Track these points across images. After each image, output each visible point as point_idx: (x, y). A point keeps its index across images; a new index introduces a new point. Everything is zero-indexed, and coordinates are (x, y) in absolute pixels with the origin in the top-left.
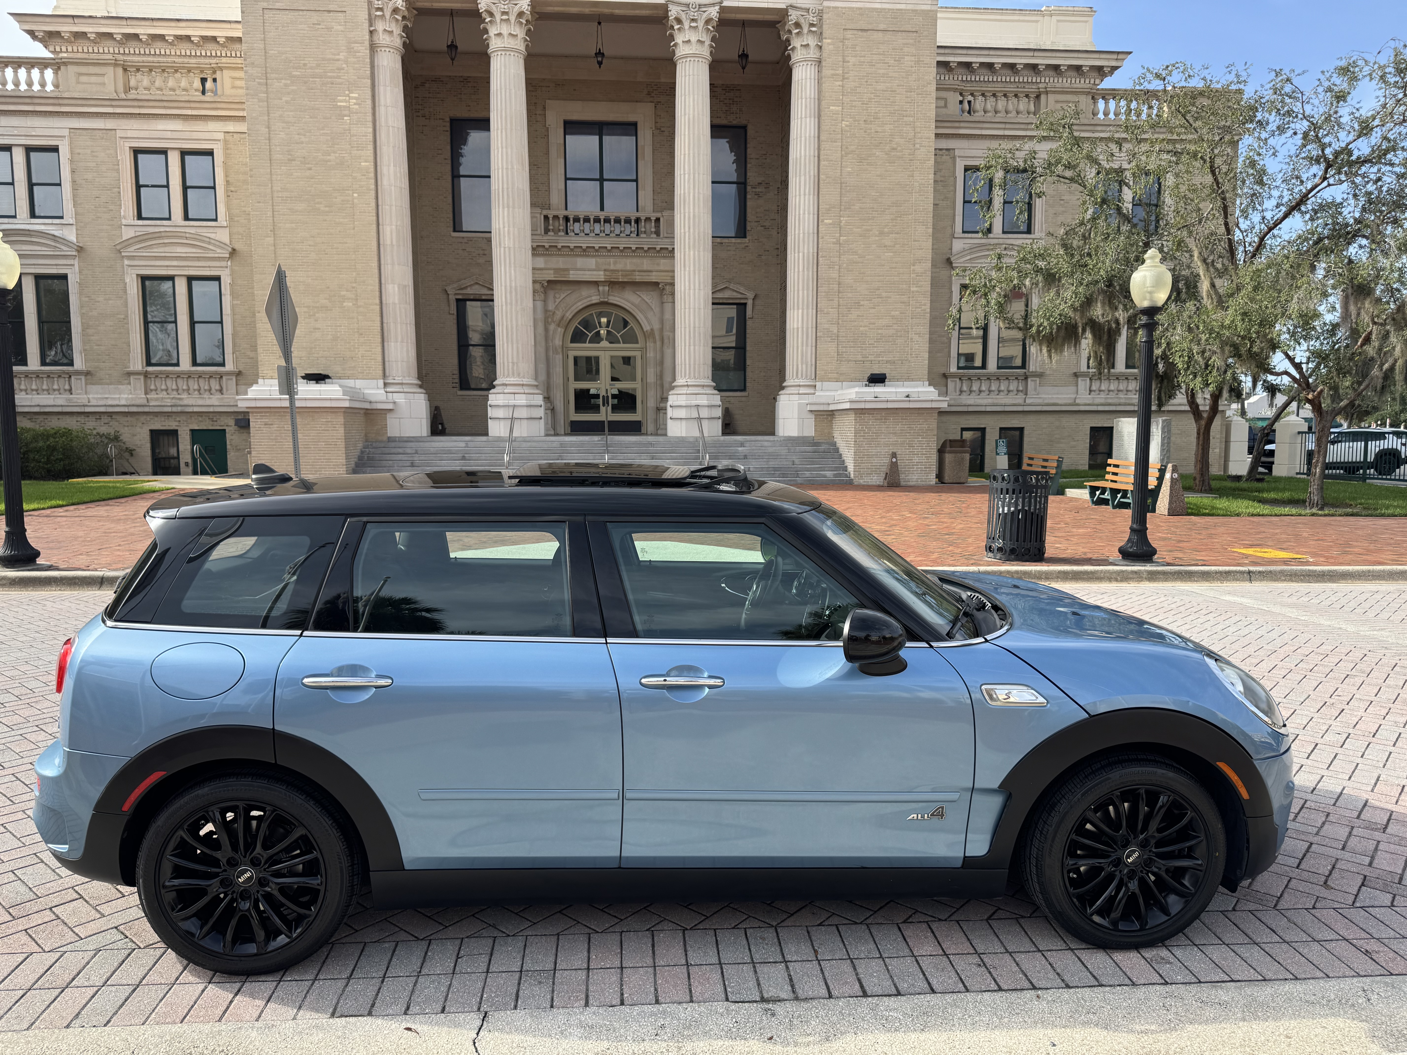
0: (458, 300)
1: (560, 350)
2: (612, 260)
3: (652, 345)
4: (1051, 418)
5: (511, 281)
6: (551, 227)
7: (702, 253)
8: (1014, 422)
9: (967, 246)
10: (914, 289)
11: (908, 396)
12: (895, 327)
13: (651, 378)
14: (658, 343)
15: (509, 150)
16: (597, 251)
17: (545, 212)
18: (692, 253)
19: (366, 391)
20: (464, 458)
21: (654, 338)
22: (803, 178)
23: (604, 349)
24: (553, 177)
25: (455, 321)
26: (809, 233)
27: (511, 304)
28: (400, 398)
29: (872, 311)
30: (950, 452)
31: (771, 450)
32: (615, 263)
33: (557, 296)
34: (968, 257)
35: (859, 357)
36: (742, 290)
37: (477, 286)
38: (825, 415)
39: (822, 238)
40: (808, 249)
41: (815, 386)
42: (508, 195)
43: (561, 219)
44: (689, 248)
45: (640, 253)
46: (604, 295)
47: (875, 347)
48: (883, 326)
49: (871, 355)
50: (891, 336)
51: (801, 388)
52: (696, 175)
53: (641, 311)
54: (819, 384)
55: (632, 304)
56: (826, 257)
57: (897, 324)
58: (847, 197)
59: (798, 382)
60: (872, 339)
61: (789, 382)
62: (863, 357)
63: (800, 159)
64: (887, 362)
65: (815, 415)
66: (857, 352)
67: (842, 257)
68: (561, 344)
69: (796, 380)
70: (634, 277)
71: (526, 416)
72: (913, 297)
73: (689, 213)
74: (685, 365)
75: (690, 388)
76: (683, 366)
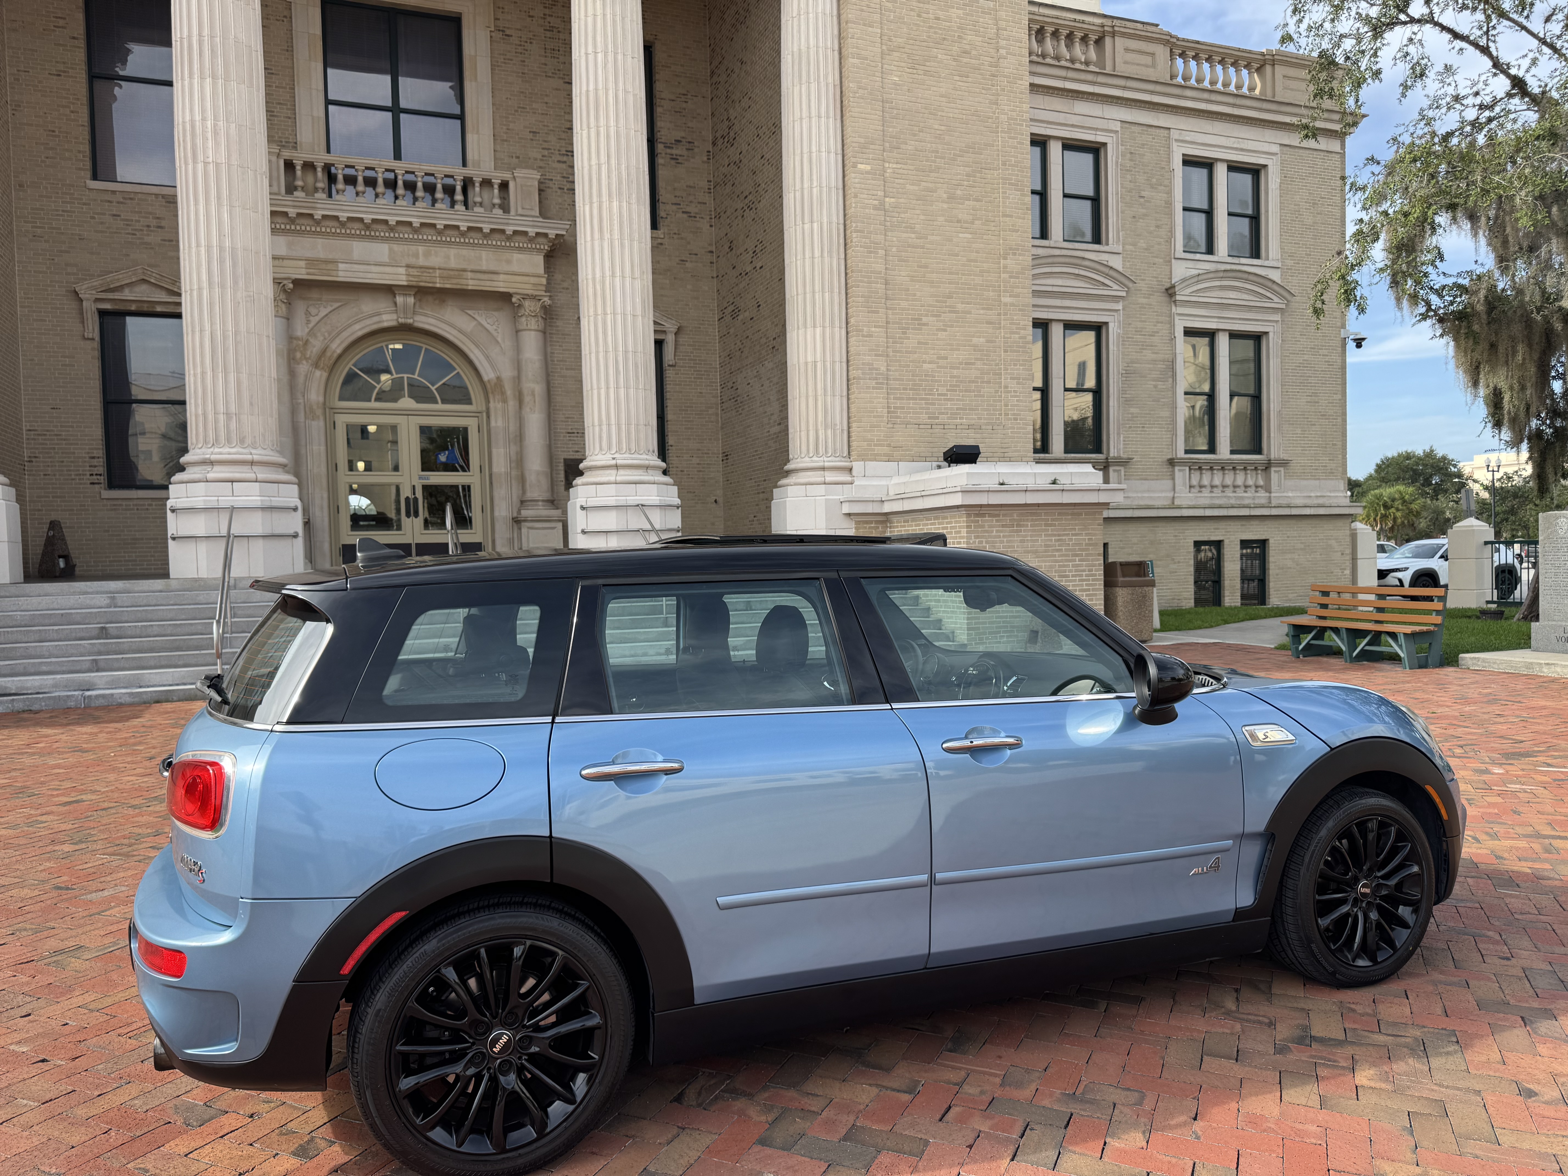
0: (102, 313)
1: (319, 412)
2: (421, 249)
3: (500, 406)
6: (299, 183)
7: (634, 207)
10: (1006, 299)
11: (1054, 482)
12: (979, 364)
13: (500, 464)
14: (512, 403)
16: (392, 229)
17: (287, 154)
18: (615, 204)
20: (103, 633)
21: (503, 393)
22: (813, 87)
23: (406, 413)
24: (301, 92)
25: (97, 353)
26: (829, 188)
29: (941, 334)
30: (1124, 585)
32: (427, 255)
33: (313, 311)
35: (924, 418)
37: (144, 287)
38: (871, 522)
39: (856, 196)
40: (829, 215)
41: (851, 470)
42: (213, 51)
43: (319, 170)
44: (610, 195)
45: (476, 238)
46: (405, 312)
47: (948, 400)
48: (961, 363)
49: (943, 413)
50: (973, 382)
51: (827, 473)
52: (620, 57)
53: (477, 346)
54: (857, 466)
55: (460, 331)
56: (862, 232)
57: (982, 360)
58: (894, 127)
59: (818, 462)
60: (943, 386)
61: (802, 462)
62: (929, 418)
63: (808, 52)
64: (969, 427)
65: (857, 523)
66: (920, 408)
67: (889, 234)
68: (321, 399)
69: (815, 458)
70: (464, 282)
71: (260, 531)
72: (1006, 314)
73: (608, 127)
74: (609, 425)
75: (621, 472)
76: (605, 428)
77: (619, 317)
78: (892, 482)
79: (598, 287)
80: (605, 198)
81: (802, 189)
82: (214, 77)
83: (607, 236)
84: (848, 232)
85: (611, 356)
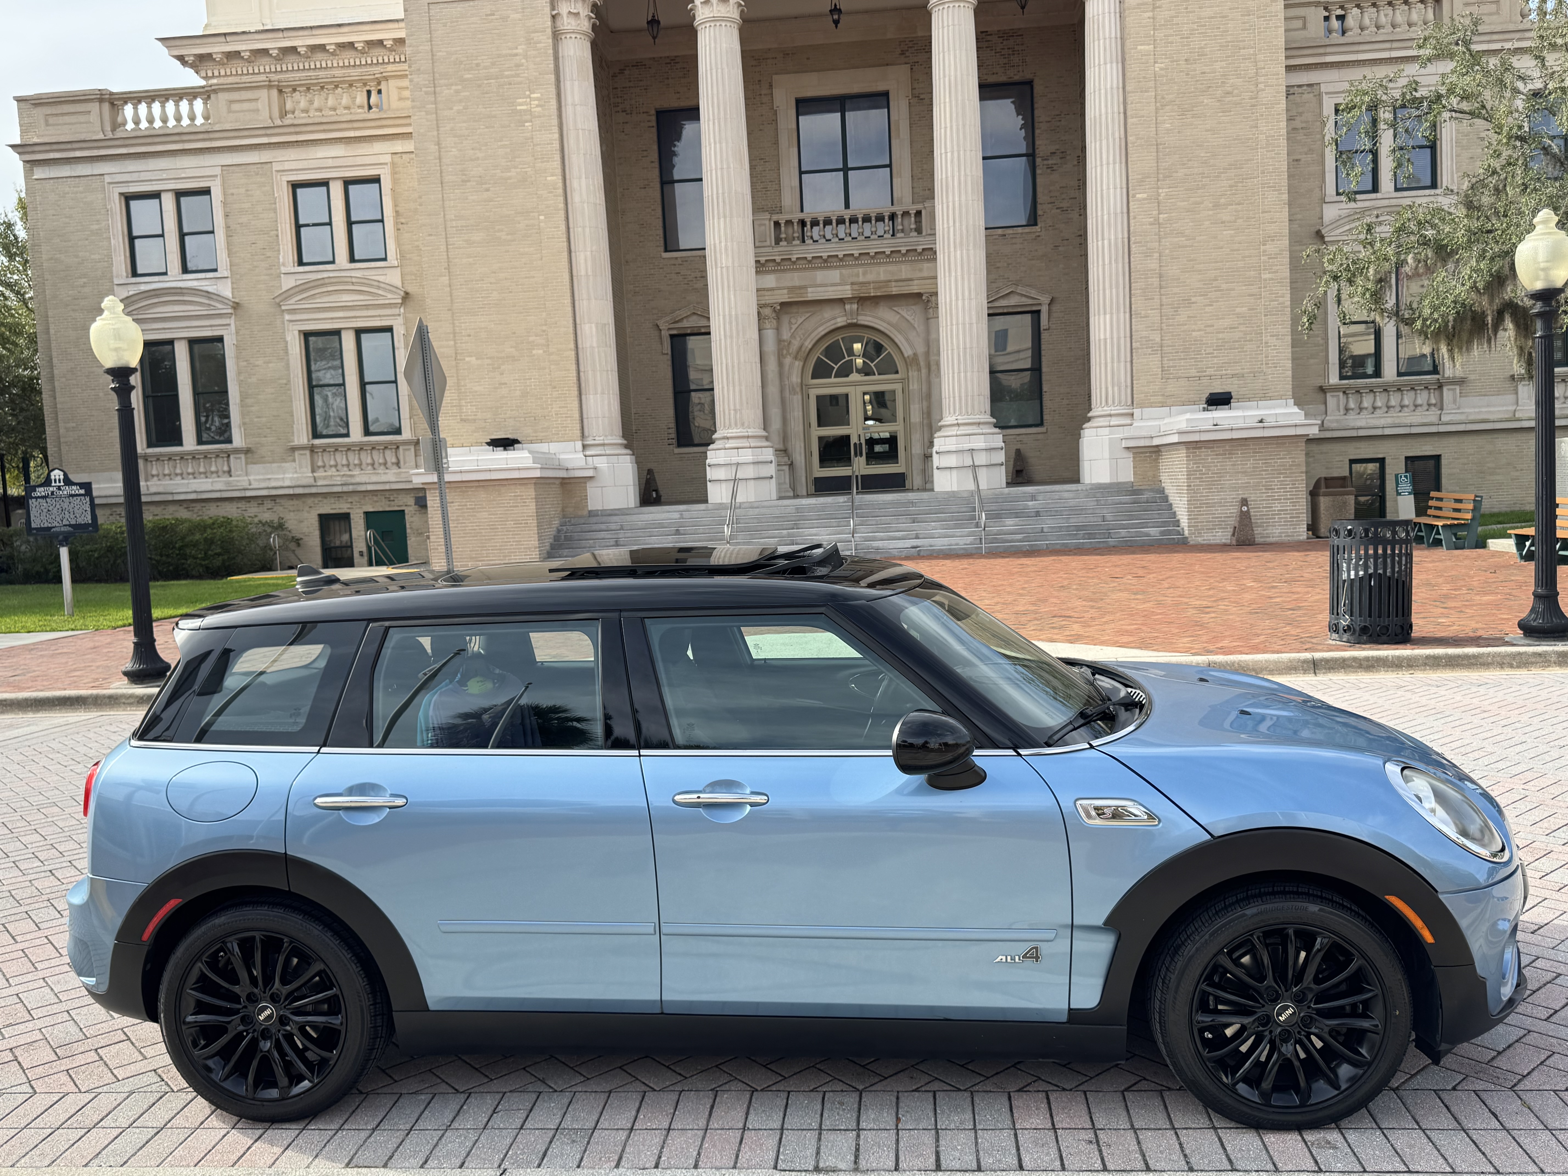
0: (672, 336)
1: (798, 389)
2: (861, 270)
3: (916, 374)
4: (1479, 440)
5: (730, 308)
6: (783, 236)
7: (972, 252)
8: (1424, 448)
9: (1344, 213)
10: (1266, 276)
11: (1261, 421)
12: (1242, 328)
13: (916, 417)
14: (924, 371)
15: (724, 145)
16: (841, 260)
17: (775, 218)
18: (958, 252)
19: (562, 457)
20: (678, 532)
21: (918, 364)
22: (1104, 142)
23: (855, 384)
24: (784, 171)
25: (670, 363)
26: (1116, 214)
27: (731, 337)
28: (601, 463)
29: (1208, 309)
30: (1325, 495)
31: (1072, 503)
32: (864, 274)
33: (793, 321)
34: (1347, 227)
35: (1193, 372)
36: (1033, 293)
37: (695, 317)
38: (1146, 452)
39: (1135, 218)
40: (1116, 235)
41: (1133, 415)
42: (724, 202)
43: (795, 224)
44: (955, 247)
45: (896, 258)
46: (851, 315)
47: (1215, 357)
48: (1226, 328)
49: (1212, 367)
50: (1237, 341)
51: (1114, 419)
52: (962, 153)
53: (901, 334)
54: (1137, 412)
55: (888, 322)
56: (1140, 242)
57: (1244, 324)
58: (1166, 162)
59: (1107, 411)
60: (1210, 347)
61: (1097, 411)
62: (1198, 372)
63: (1100, 118)
64: (1233, 376)
65: (1134, 453)
66: (1190, 365)
67: (1163, 240)
68: (799, 380)
69: (1105, 408)
70: (889, 289)
71: (752, 476)
72: (1265, 287)
73: (954, 202)
74: (954, 397)
75: (961, 428)
76: (952, 399)
78: (1162, 423)
80: (952, 249)
81: (1097, 216)
82: (725, 217)
83: (953, 274)
84: (1131, 244)
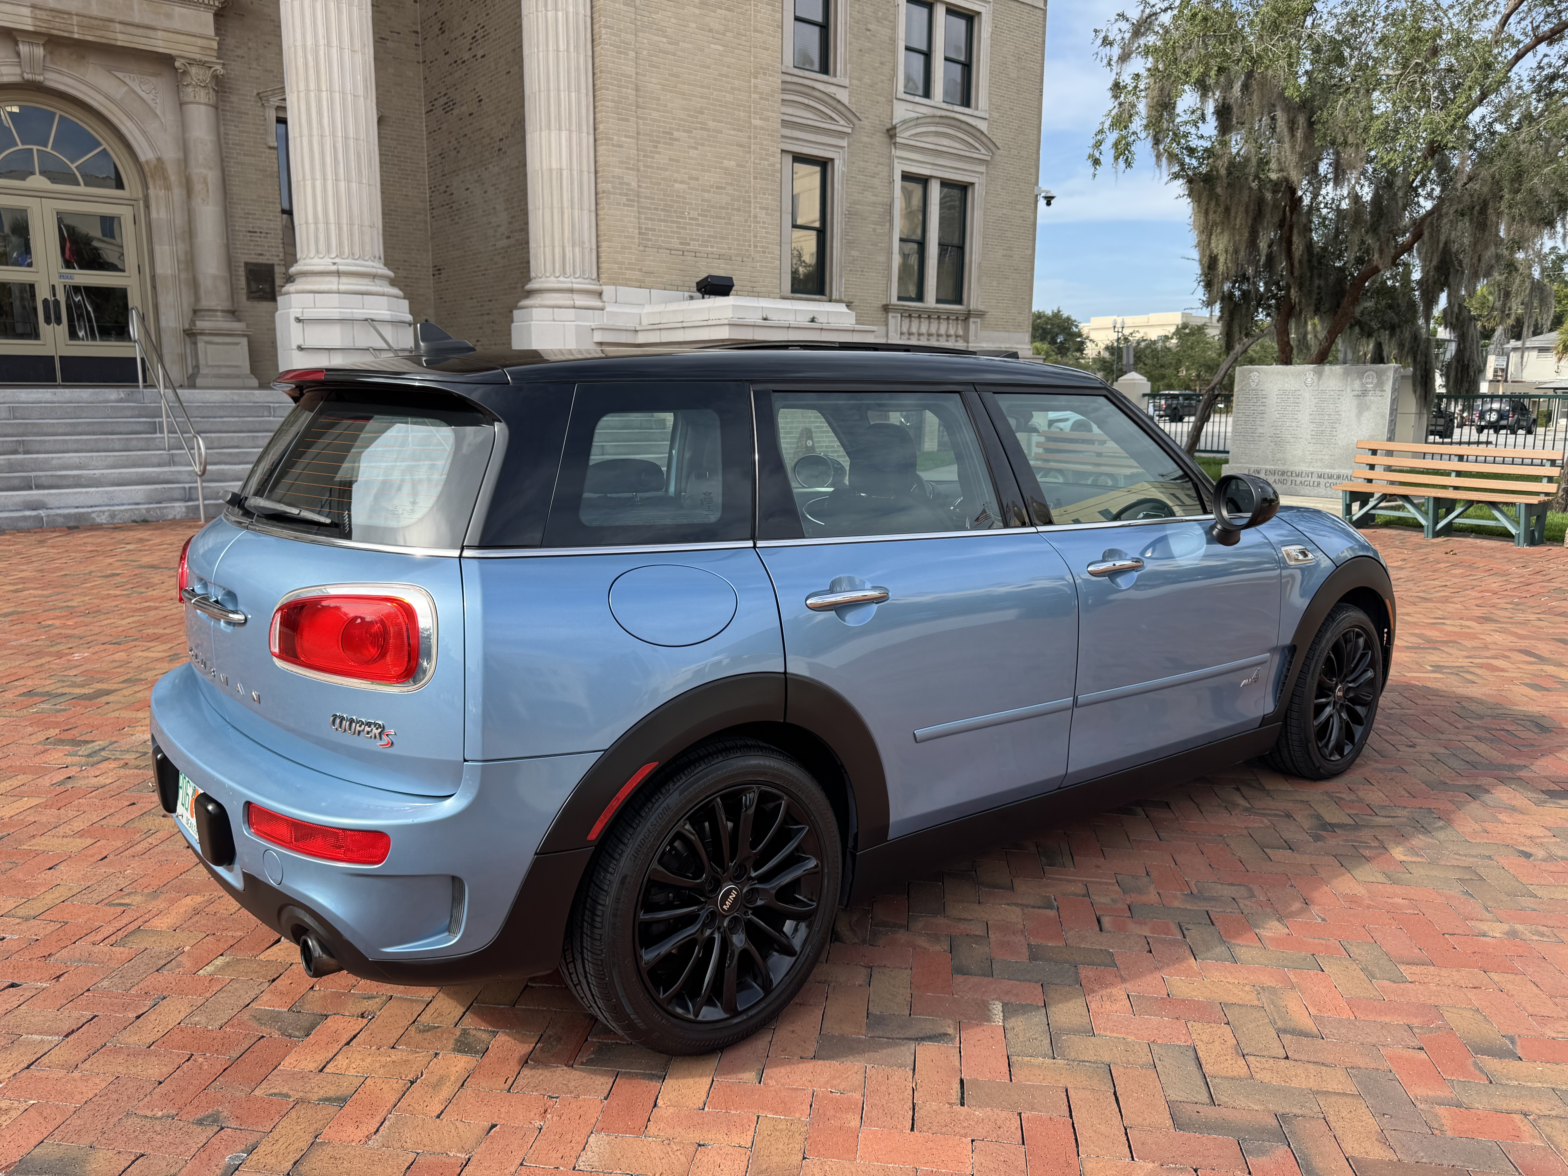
3: (162, 193)
10: (756, 122)
11: (813, 320)
12: (730, 190)
21: (166, 178)
23: (39, 194)
29: (693, 153)
35: (675, 243)
41: (600, 294)
46: (32, 66)
47: (700, 225)
48: (712, 187)
49: (694, 240)
50: (724, 208)
51: (575, 296)
53: (131, 118)
54: (608, 291)
55: (107, 97)
57: (732, 184)
59: (566, 282)
60: (694, 209)
61: (547, 282)
62: (681, 243)
64: (720, 257)
66: (672, 232)
67: (640, 34)
69: (562, 279)
70: (111, 35)
72: (755, 138)
74: (327, 223)
75: (344, 280)
76: (321, 227)
77: (337, 96)
78: (645, 311)
79: (310, 58)
84: (596, 27)
85: (328, 141)
